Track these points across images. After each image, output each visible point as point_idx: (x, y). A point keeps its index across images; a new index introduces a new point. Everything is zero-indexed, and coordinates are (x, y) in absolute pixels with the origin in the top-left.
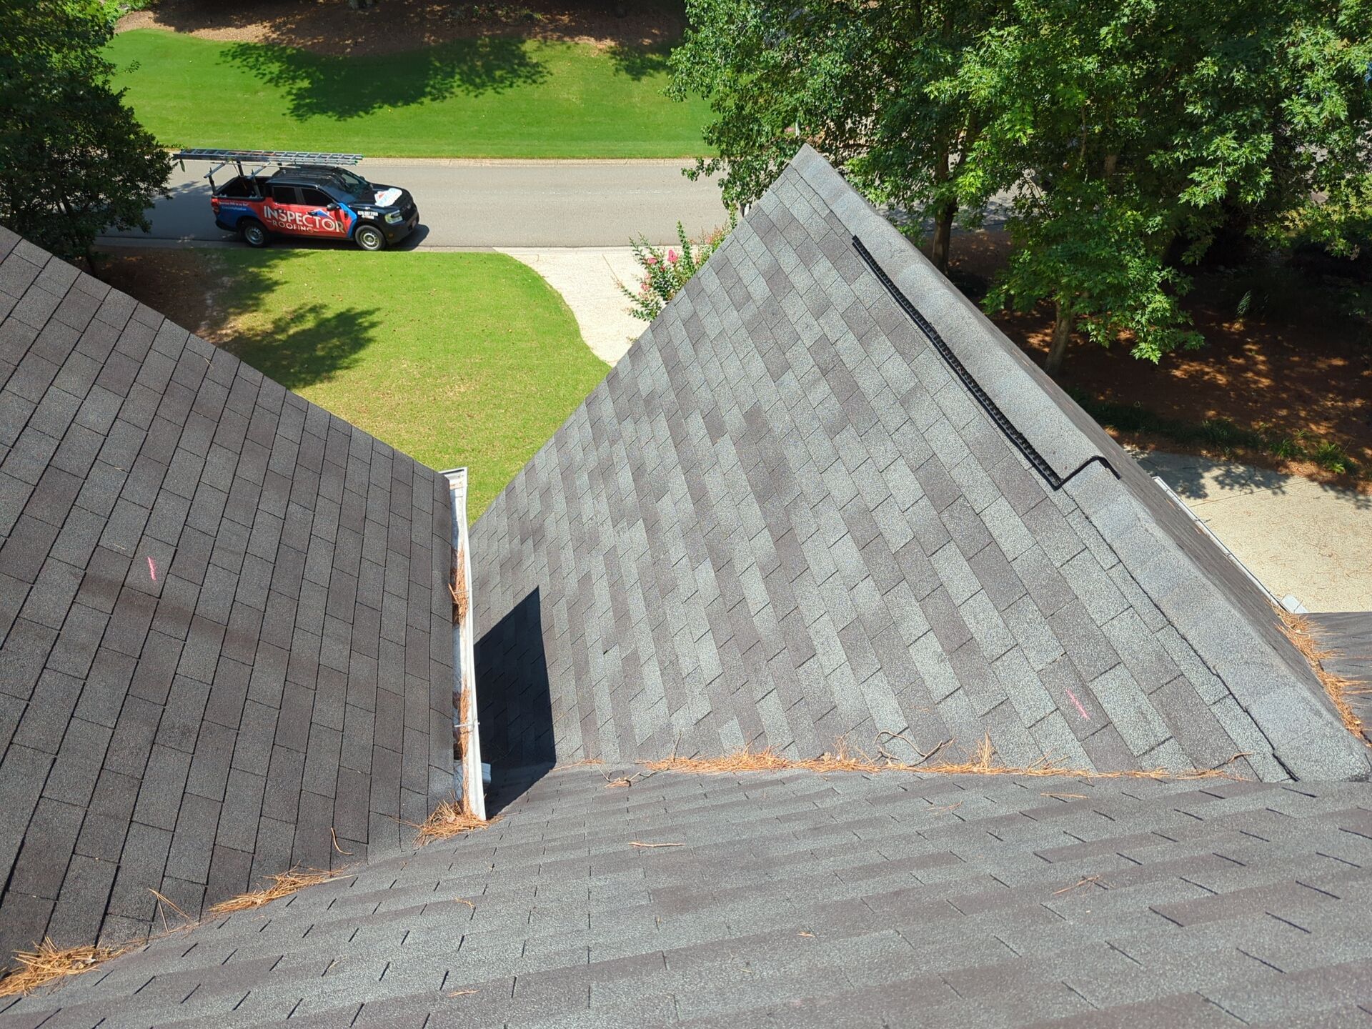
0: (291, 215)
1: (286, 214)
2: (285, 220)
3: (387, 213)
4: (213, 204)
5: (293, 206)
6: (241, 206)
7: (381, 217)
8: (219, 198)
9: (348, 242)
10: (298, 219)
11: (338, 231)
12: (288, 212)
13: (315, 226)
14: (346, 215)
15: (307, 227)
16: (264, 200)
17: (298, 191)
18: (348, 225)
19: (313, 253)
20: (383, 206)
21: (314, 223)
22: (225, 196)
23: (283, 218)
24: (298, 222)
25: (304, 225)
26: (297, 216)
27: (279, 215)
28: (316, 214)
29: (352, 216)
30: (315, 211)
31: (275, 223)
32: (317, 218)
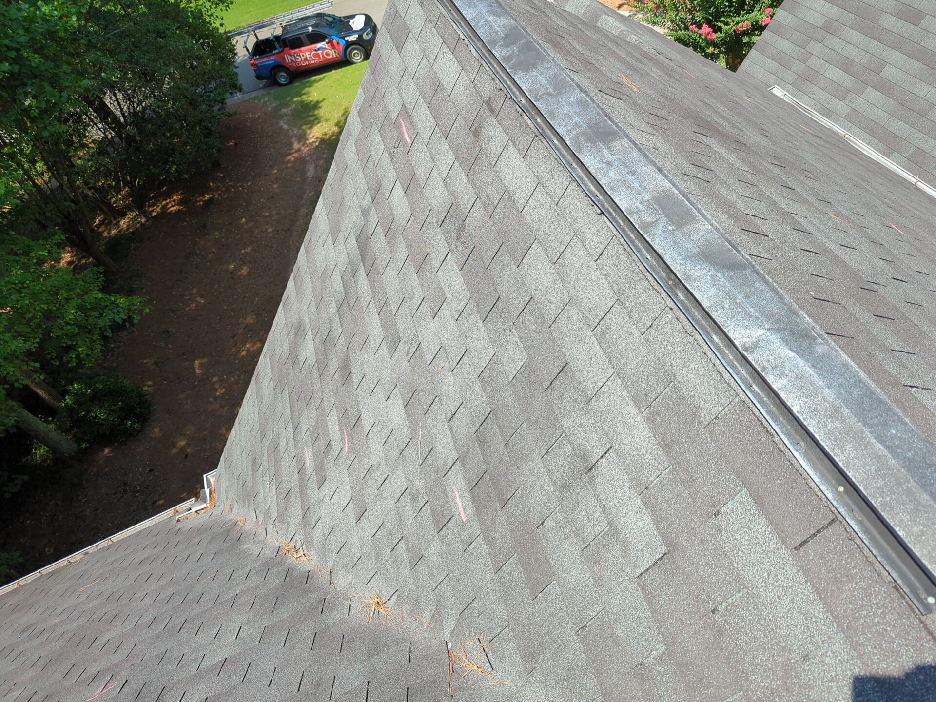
0: (303, 56)
1: (300, 56)
2: (300, 60)
3: (363, 33)
4: (253, 65)
5: (303, 49)
6: (269, 60)
7: (360, 37)
8: (254, 60)
9: (344, 62)
10: (308, 56)
11: (335, 56)
12: (301, 54)
13: (320, 58)
14: (338, 43)
15: (315, 60)
16: (283, 51)
17: (303, 37)
18: (341, 50)
19: (325, 77)
20: (358, 29)
21: (318, 55)
22: (258, 57)
23: (298, 59)
24: (308, 59)
25: (313, 59)
26: (307, 55)
27: (295, 58)
28: (319, 49)
29: (342, 43)
30: (318, 47)
31: (294, 64)
32: (320, 52)
